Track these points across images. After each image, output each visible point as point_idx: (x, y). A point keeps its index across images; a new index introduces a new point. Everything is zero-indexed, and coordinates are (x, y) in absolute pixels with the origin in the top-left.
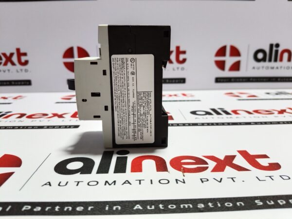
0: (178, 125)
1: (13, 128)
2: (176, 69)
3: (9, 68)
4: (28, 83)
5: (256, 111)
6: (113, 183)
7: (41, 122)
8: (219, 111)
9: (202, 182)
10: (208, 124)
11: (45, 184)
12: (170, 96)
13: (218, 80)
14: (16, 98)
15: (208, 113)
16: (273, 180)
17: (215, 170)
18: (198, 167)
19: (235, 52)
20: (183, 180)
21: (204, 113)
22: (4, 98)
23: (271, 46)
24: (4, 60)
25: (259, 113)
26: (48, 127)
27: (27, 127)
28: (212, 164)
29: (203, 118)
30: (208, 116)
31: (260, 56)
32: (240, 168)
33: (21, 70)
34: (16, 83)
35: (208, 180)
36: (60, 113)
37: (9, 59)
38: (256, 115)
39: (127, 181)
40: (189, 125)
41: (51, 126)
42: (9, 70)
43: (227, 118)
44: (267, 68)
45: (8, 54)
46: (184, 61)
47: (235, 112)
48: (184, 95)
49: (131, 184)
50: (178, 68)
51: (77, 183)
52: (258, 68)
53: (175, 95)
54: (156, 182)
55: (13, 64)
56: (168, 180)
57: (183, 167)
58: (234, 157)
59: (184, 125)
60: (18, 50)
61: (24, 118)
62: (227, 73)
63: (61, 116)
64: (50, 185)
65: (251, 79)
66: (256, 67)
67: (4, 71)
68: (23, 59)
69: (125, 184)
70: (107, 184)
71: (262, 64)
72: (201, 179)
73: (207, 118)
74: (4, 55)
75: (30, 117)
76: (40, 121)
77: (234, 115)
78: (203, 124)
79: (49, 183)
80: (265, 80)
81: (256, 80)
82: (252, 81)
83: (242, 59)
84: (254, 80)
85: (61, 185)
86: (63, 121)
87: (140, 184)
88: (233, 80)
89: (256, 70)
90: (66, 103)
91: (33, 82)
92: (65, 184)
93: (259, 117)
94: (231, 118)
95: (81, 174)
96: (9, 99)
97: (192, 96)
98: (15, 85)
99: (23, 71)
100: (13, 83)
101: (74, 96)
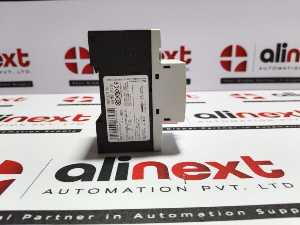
0: (182, 129)
1: (15, 132)
3: (10, 70)
4: (30, 85)
5: (262, 115)
6: (114, 192)
7: (43, 126)
8: (224, 114)
9: (204, 190)
10: (213, 128)
11: (47, 192)
13: (224, 81)
14: (17, 100)
15: (212, 117)
16: (275, 188)
18: (200, 174)
19: (241, 52)
20: (185, 188)
21: (208, 116)
22: (6, 100)
23: (279, 46)
24: (5, 61)
25: (265, 116)
26: (50, 132)
27: (29, 132)
28: (214, 171)
29: (207, 122)
30: (212, 119)
31: (267, 56)
33: (23, 71)
34: (18, 85)
35: (210, 188)
37: (10, 60)
38: (262, 118)
39: (129, 189)
40: (193, 129)
41: (53, 131)
43: (232, 121)
44: (275, 68)
45: (9, 56)
46: (189, 61)
47: (240, 115)
48: (189, 97)
49: (132, 192)
51: (78, 191)
52: (266, 69)
54: (157, 190)
55: (14, 65)
56: (169, 188)
57: (185, 174)
58: (237, 163)
59: (188, 129)
60: (19, 51)
61: (26, 122)
62: (233, 74)
63: (63, 120)
64: (51, 193)
65: (258, 80)
66: (263, 68)
67: (5, 73)
68: (25, 60)
69: (126, 192)
70: (108, 191)
71: (269, 64)
72: (203, 187)
73: (211, 122)
74: (5, 56)
75: (32, 120)
77: (239, 119)
78: (207, 129)
79: (50, 190)
80: (272, 81)
81: (263, 80)
82: (259, 82)
83: (249, 59)
84: (261, 81)
85: (62, 193)
86: (65, 125)
87: (141, 192)
88: (239, 81)
89: (263, 71)
90: (68, 105)
91: (34, 84)
92: (66, 192)
93: (264, 121)
94: (236, 121)
95: (82, 181)
96: (10, 101)
97: (197, 98)
98: (16, 86)
99: (25, 72)
100: (14, 85)
101: (76, 98)
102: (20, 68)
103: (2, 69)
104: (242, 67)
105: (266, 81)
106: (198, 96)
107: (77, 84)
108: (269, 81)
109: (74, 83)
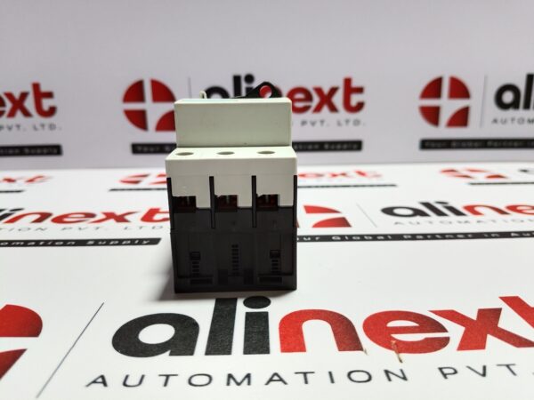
0: (362, 238)
1: (26, 243)
2: (343, 122)
3: (18, 123)
4: (55, 151)
6: (246, 381)
7: (81, 231)
9: (445, 375)
10: (425, 237)
11: (95, 382)
12: (334, 175)
13: (426, 145)
14: (31, 181)
15: (417, 213)
17: (465, 345)
18: (427, 339)
19: (459, 90)
20: (402, 371)
21: (410, 212)
22: (10, 180)
24: (9, 105)
25: (520, 211)
26: (96, 243)
27: (53, 243)
28: (455, 332)
29: (410, 223)
30: (418, 218)
31: (508, 97)
32: (519, 342)
33: (43, 126)
34: (33, 151)
35: (456, 372)
36: (119, 212)
37: (18, 104)
39: (276, 374)
40: (386, 237)
41: (102, 240)
42: (18, 126)
43: (460, 222)
44: (521, 121)
46: (360, 106)
47: (471, 209)
48: (361, 174)
49: (285, 383)
50: (347, 121)
51: (164, 378)
52: (504, 122)
53: (344, 174)
54: (340, 376)
55: (27, 114)
56: (368, 373)
57: (394, 339)
59: (375, 238)
60: (36, 87)
61: (48, 222)
62: (443, 132)
63: (121, 219)
64: (104, 383)
65: (489, 143)
66: (499, 119)
67: (10, 128)
68: (46, 104)
69: (272, 383)
70: (232, 381)
71: (511, 113)
72: (441, 369)
73: (418, 223)
74: (10, 96)
75: (59, 220)
76: (80, 229)
77: (470, 217)
78: (414, 237)
79: (102, 377)
80: (516, 144)
81: (500, 144)
82: (492, 147)
83: (473, 103)
84: (496, 144)
85: (128, 383)
86: (126, 228)
87: (306, 382)
88: (454, 144)
89: (499, 125)
90: (131, 190)
91: (65, 149)
92: (137, 382)
93: (522, 221)
94: (466, 222)
95: (171, 354)
96: (18, 182)
97: (377, 176)
98: (30, 154)
99: (46, 127)
100: (27, 151)
101: (145, 176)
102: (37, 119)
103: (4, 120)
104: (461, 118)
105: (504, 144)
106: (378, 173)
107: (146, 149)
108: (510, 144)
109: (139, 148)
